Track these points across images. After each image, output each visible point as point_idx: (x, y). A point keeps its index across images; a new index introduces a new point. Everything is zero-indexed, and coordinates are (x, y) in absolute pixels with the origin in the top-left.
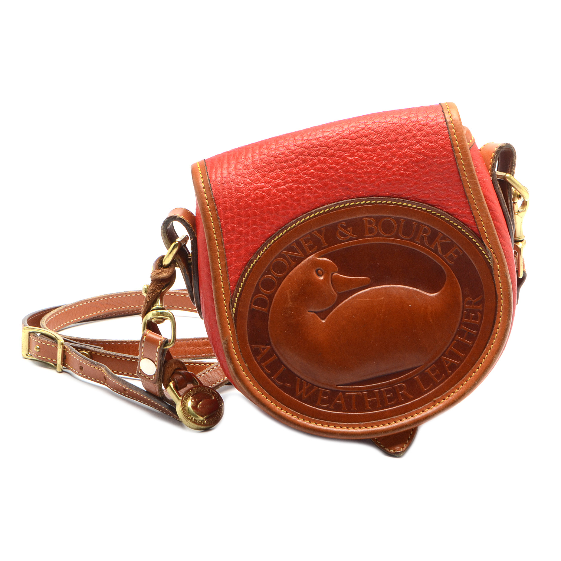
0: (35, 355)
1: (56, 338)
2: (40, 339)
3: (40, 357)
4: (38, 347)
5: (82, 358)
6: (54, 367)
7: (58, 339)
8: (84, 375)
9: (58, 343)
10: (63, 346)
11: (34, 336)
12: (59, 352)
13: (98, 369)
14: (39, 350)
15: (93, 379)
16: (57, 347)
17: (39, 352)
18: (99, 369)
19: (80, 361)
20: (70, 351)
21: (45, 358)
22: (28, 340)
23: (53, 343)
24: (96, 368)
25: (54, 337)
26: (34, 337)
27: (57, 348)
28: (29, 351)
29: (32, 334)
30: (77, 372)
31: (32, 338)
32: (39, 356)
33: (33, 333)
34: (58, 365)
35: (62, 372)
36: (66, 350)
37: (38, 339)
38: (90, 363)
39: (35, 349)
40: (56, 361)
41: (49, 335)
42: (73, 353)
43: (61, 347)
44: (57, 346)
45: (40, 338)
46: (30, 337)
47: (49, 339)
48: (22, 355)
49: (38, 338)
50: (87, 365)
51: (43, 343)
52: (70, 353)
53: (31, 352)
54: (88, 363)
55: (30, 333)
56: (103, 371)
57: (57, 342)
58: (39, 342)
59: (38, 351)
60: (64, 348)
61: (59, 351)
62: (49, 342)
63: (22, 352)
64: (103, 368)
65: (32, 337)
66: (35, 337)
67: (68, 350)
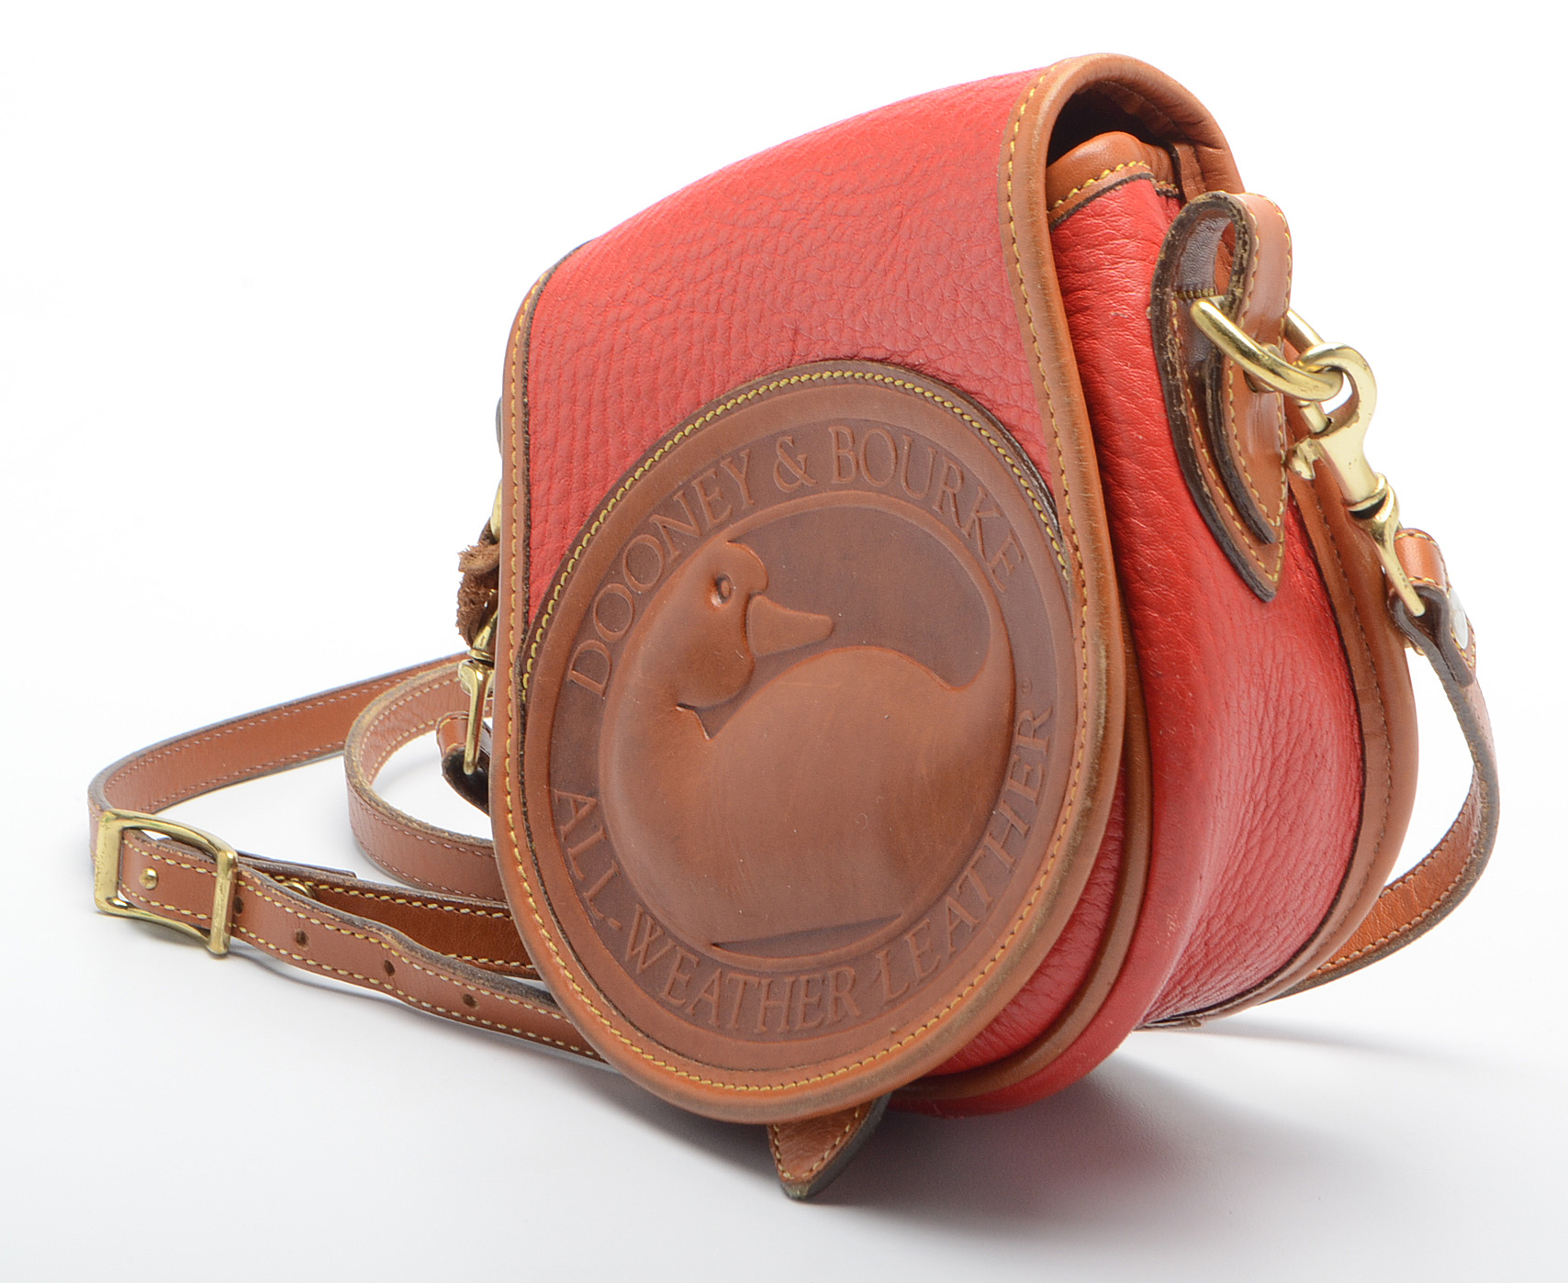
0: (141, 899)
1: (213, 845)
2: (161, 848)
3: (157, 904)
4: (152, 873)
5: (307, 907)
6: (201, 937)
7: (219, 850)
8: (310, 962)
9: (219, 860)
10: (235, 871)
11: (137, 838)
12: (221, 890)
13: (367, 938)
14: (155, 881)
15: (340, 972)
16: (214, 874)
17: (153, 889)
18: (371, 940)
19: (300, 915)
20: (262, 884)
21: (173, 908)
22: (117, 852)
23: (200, 863)
24: (357, 936)
25: (206, 842)
26: (139, 843)
27: (215, 877)
28: (118, 886)
29: (131, 834)
30: (283, 952)
31: (131, 846)
32: (153, 903)
33: (136, 831)
34: (214, 931)
35: (228, 953)
36: (243, 883)
37: (151, 847)
38: (338, 920)
39: (142, 881)
40: (210, 918)
41: (187, 838)
42: (273, 891)
43: (230, 873)
44: (216, 872)
45: (158, 846)
46: (126, 842)
47: (188, 850)
48: (96, 900)
49: (154, 845)
50: (327, 926)
51: (168, 861)
52: (259, 894)
53: (128, 890)
54: (329, 921)
55: (124, 831)
56: (384, 945)
57: (214, 859)
58: (155, 857)
59: (151, 885)
60: (238, 876)
61: (221, 887)
62: (189, 856)
63: (96, 890)
64: (387, 934)
65: (130, 842)
66: (144, 841)
67: (254, 884)
